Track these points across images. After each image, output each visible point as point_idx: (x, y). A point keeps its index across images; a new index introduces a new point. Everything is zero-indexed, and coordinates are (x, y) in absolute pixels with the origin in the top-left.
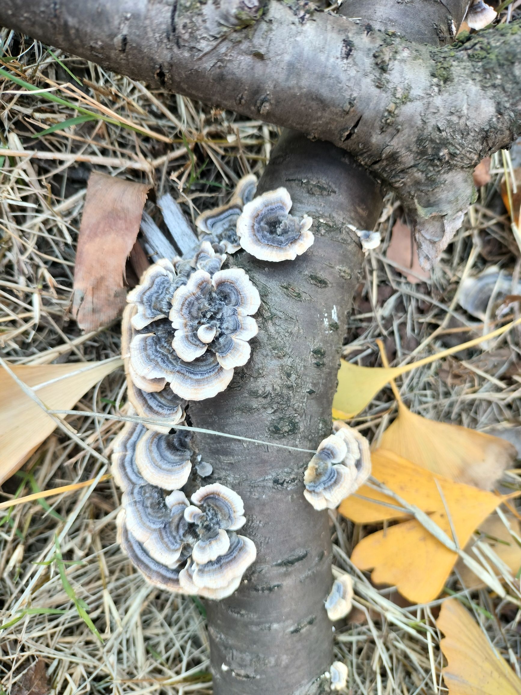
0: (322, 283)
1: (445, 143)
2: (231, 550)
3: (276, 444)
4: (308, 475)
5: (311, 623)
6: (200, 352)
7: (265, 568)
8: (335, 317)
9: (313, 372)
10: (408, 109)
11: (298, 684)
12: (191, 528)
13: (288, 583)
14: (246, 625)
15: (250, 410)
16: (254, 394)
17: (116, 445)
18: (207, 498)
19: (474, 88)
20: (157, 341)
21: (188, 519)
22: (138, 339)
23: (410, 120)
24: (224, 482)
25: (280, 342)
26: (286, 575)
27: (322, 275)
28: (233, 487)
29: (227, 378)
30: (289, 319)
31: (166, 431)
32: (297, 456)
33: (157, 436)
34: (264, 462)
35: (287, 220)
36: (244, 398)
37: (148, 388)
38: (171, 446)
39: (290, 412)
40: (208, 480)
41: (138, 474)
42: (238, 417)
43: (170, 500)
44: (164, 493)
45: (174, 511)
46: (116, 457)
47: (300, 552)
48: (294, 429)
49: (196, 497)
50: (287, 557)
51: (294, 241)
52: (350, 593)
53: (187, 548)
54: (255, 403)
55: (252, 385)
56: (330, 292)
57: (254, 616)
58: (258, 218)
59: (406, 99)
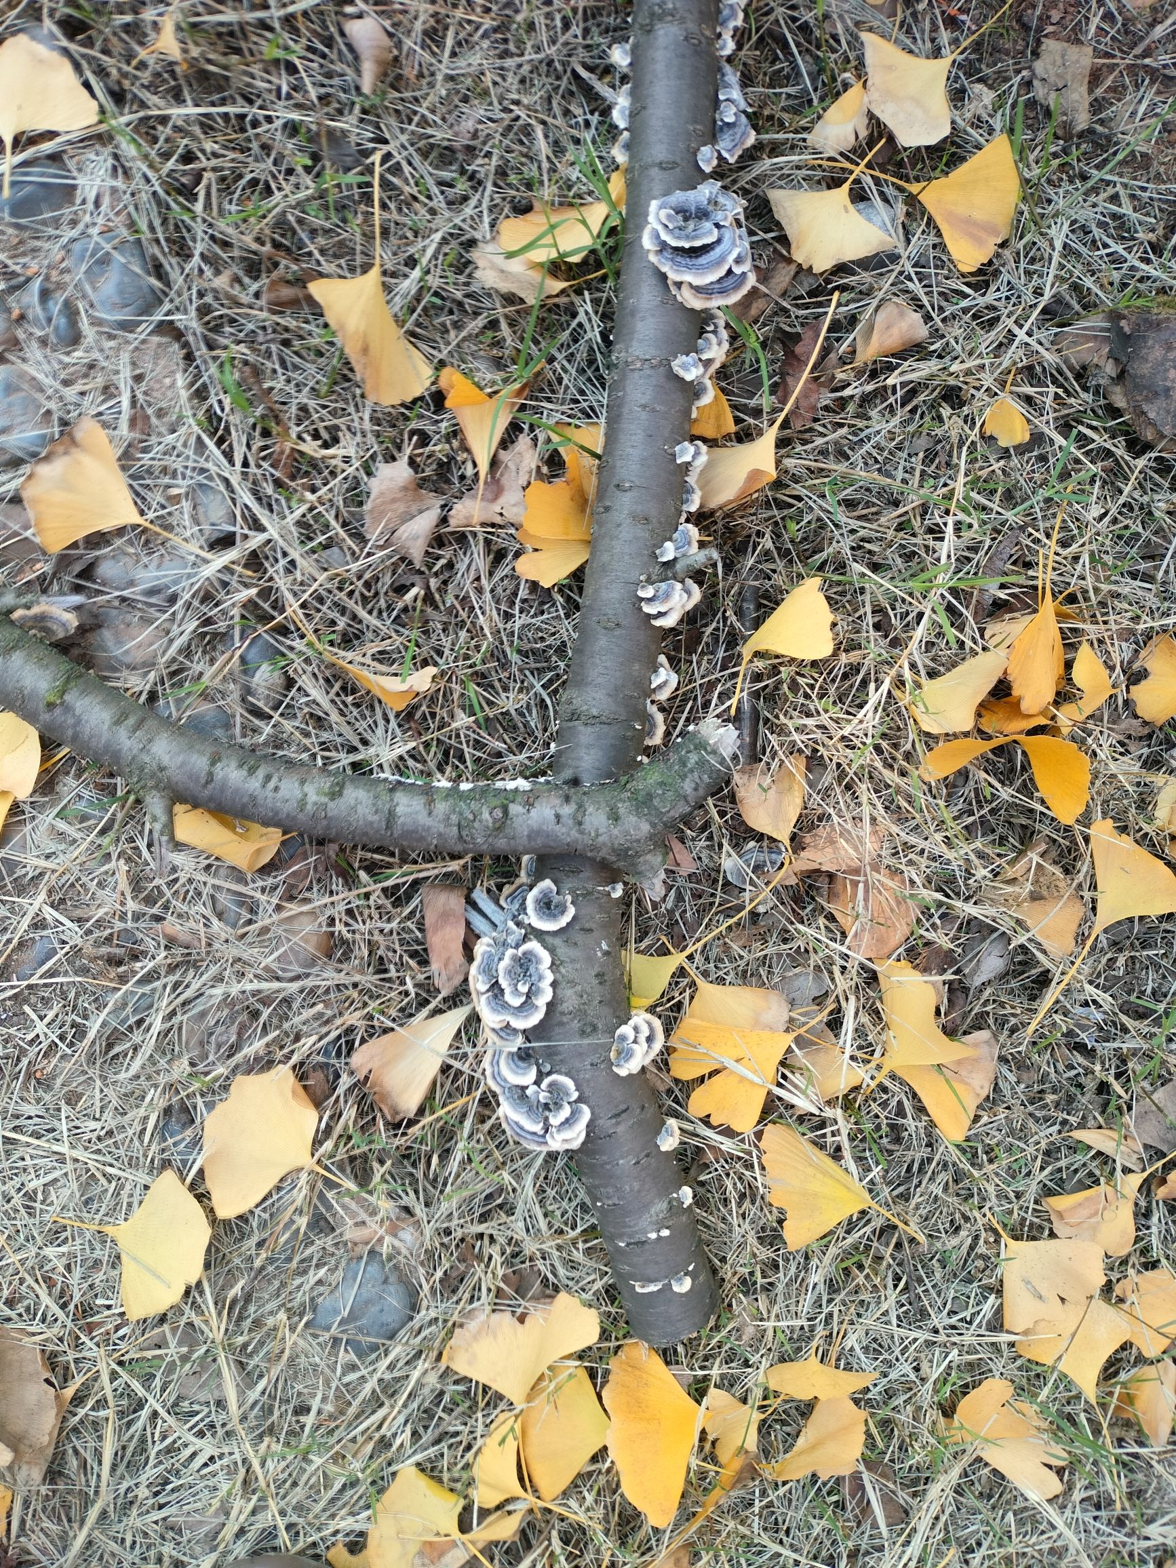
0: (590, 930)
1: (629, 849)
2: (573, 1113)
3: (586, 1041)
4: (613, 1055)
5: (647, 1156)
6: (523, 999)
7: (601, 1122)
8: (604, 946)
9: (598, 988)
10: (601, 839)
11: (651, 1203)
12: (546, 1106)
13: (621, 1129)
14: (602, 1166)
15: (562, 1024)
16: (563, 1013)
17: (486, 1063)
18: (550, 1085)
19: (633, 819)
20: (495, 996)
21: (542, 1100)
22: (483, 998)
23: (604, 844)
24: (559, 1072)
25: (571, 977)
26: (618, 1124)
27: (587, 926)
28: (567, 1075)
29: (543, 1010)
30: (573, 961)
31: (515, 1049)
32: (602, 1045)
33: (511, 1054)
34: (581, 1054)
35: (556, 899)
36: (557, 1018)
37: (497, 1026)
38: (521, 1058)
39: (589, 1019)
40: (549, 1074)
41: (505, 1080)
42: (557, 1030)
43: (528, 1092)
44: (524, 1088)
45: (533, 1098)
46: (488, 1073)
47: (623, 1107)
48: (595, 1028)
49: (544, 1085)
50: (614, 1112)
51: (563, 912)
52: (678, 1132)
53: (546, 1119)
54: (565, 1019)
55: (560, 1008)
56: (596, 934)
57: (605, 1158)
58: (538, 901)
59: (597, 835)
